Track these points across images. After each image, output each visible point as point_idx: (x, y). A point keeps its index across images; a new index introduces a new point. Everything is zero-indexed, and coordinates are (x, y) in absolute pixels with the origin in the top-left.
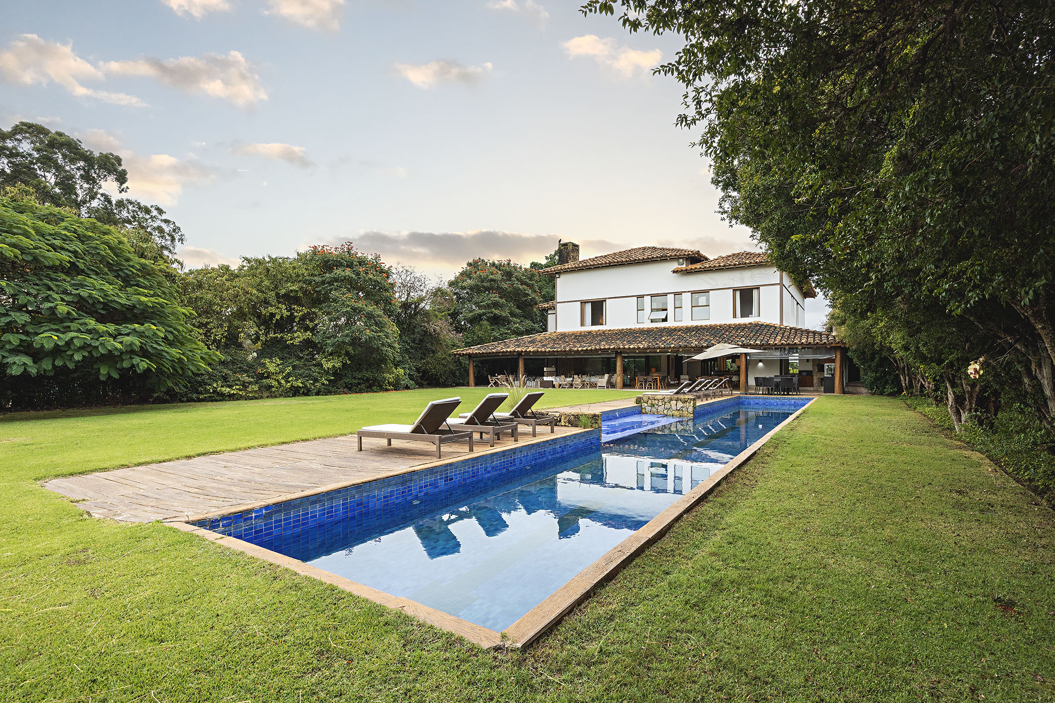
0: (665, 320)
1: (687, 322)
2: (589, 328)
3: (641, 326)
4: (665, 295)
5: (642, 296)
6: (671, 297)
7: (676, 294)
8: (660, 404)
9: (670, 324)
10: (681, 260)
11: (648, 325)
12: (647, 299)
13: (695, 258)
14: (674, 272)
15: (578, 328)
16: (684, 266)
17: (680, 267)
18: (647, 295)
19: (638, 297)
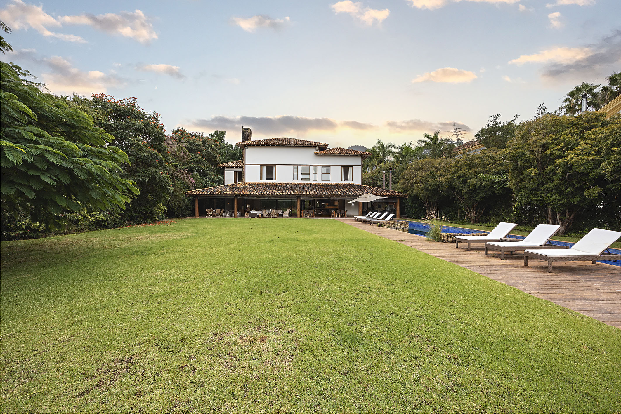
0: (309, 179)
1: (320, 181)
2: (265, 181)
3: (296, 182)
4: (309, 166)
5: (297, 165)
6: (311, 167)
7: (314, 166)
9: (311, 182)
10: (317, 148)
11: (299, 182)
12: (299, 167)
13: (323, 148)
14: (314, 154)
15: (259, 181)
16: (318, 151)
17: (316, 151)
18: (299, 165)
19: (295, 165)
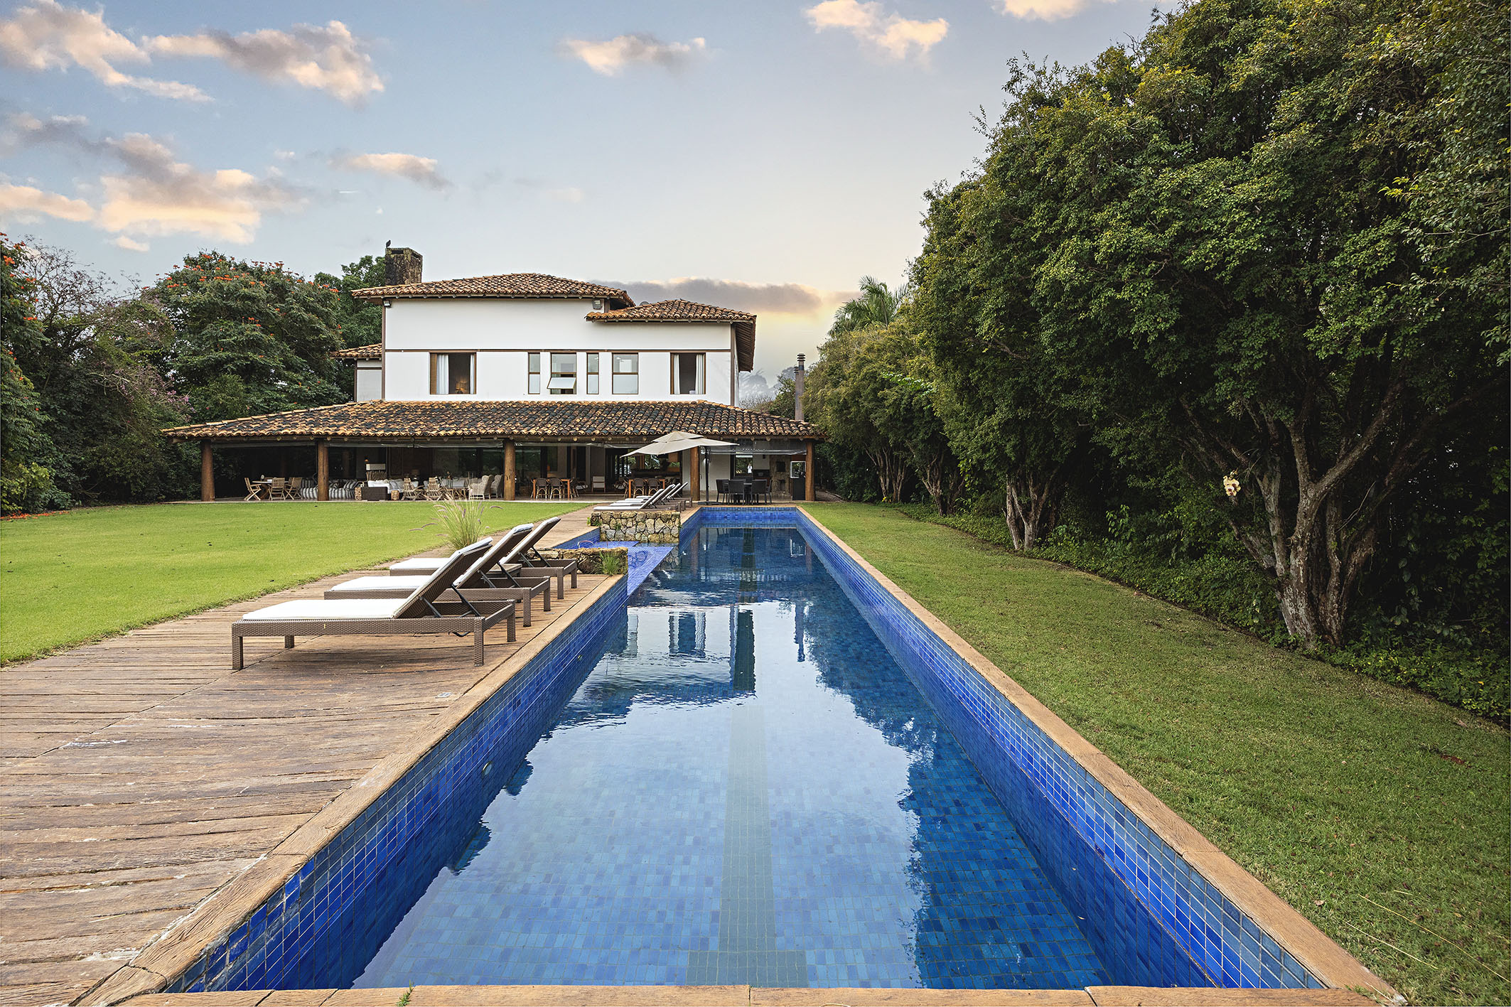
0: (571, 391)
1: (605, 397)
2: (444, 397)
3: (535, 399)
4: (574, 352)
5: (537, 352)
6: (581, 357)
7: (589, 352)
8: (630, 524)
9: (580, 397)
10: (598, 302)
11: (545, 398)
12: (545, 357)
13: (618, 301)
14: (588, 318)
15: (426, 397)
16: (603, 311)
17: (596, 312)
18: (545, 350)
19: (531, 352)
